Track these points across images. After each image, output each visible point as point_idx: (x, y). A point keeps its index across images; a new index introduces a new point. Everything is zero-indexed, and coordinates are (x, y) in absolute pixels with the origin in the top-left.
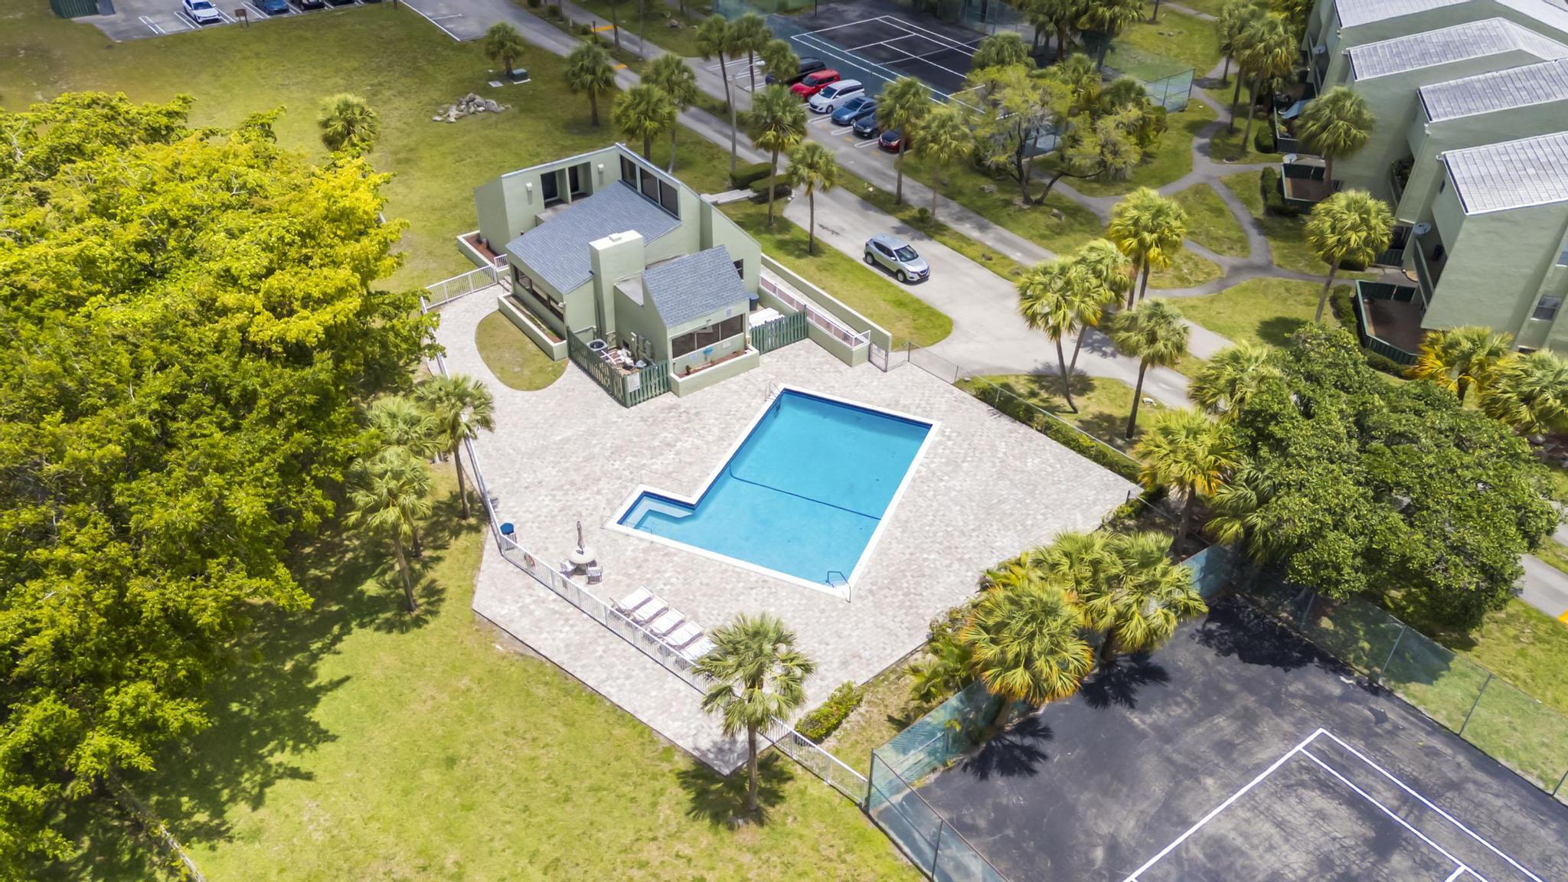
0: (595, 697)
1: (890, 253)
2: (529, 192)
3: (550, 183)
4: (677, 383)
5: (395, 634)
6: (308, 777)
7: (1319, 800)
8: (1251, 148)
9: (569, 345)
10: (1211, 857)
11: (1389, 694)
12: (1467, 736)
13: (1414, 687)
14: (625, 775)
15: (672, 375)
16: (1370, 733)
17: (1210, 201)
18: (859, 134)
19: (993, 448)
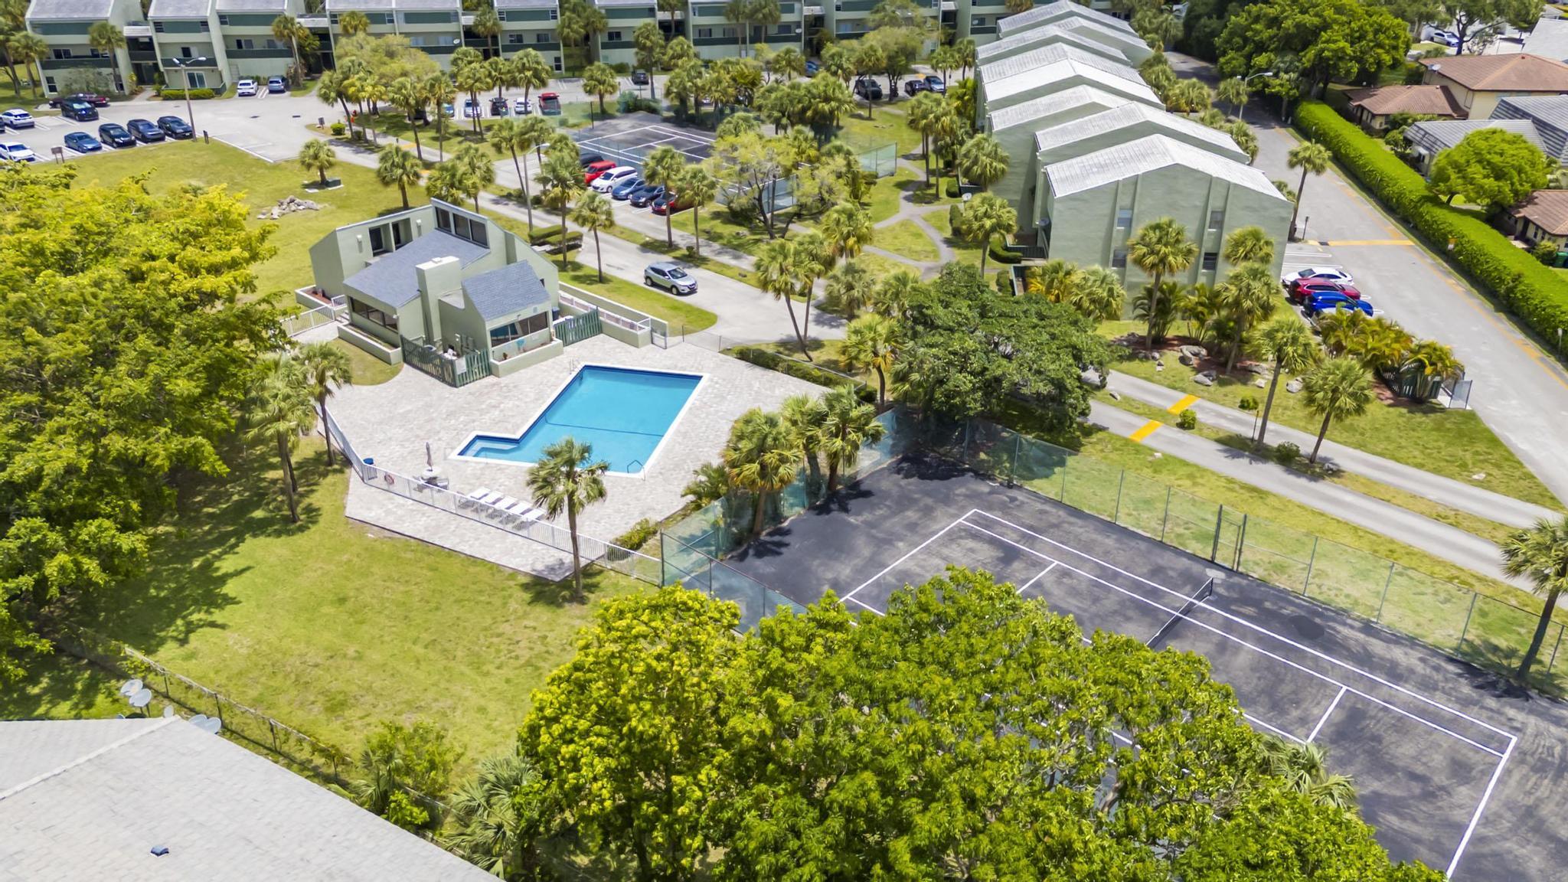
0: (452, 552)
1: (664, 274)
2: (360, 243)
3: (376, 235)
4: (497, 366)
5: (283, 538)
6: (223, 627)
7: (970, 543)
8: (943, 195)
9: (404, 351)
10: (899, 580)
11: (1020, 488)
12: (1066, 501)
13: (1036, 482)
14: (481, 591)
15: (492, 360)
16: (1004, 509)
17: (912, 229)
18: (636, 205)
19: (750, 386)
